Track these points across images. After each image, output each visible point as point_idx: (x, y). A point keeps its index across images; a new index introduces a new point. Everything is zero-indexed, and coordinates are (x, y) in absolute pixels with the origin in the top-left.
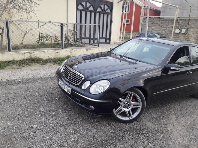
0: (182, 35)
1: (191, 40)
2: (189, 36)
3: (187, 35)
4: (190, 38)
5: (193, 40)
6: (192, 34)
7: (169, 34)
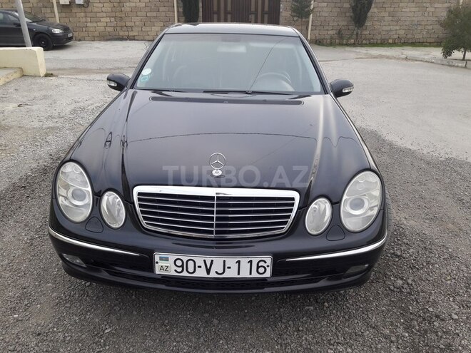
0: (79, 10)
1: (102, 20)
2: (96, 10)
3: (89, 9)
4: (98, 15)
5: (108, 20)
6: (101, 5)
7: (44, 10)
